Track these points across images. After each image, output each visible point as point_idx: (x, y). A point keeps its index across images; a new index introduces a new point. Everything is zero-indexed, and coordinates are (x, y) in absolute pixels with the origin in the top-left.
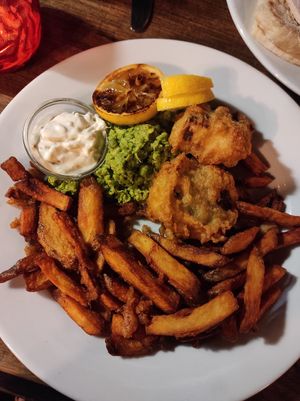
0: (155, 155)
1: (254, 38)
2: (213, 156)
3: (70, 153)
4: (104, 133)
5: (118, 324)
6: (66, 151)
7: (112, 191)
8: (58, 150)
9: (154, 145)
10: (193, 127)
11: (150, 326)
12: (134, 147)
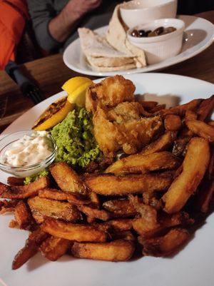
0: (85, 122)
1: (101, 72)
2: (116, 97)
3: (32, 154)
4: (48, 136)
5: (140, 225)
6: (29, 154)
7: (74, 161)
8: (22, 156)
9: (80, 116)
10: (94, 90)
11: (167, 206)
12: (69, 125)
